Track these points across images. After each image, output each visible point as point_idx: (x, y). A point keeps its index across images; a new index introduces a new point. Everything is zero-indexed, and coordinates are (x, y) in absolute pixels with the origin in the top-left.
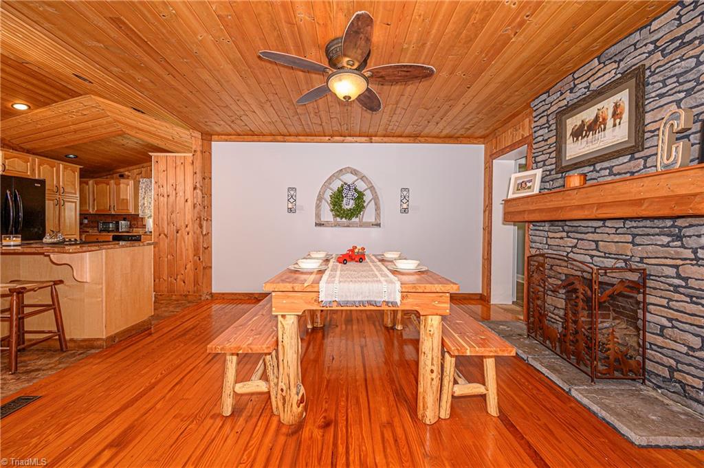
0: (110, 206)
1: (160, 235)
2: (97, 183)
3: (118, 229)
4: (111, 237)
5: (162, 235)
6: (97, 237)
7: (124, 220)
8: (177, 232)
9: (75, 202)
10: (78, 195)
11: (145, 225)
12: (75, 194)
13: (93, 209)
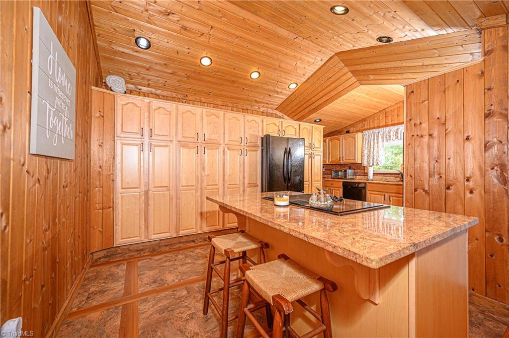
0: (340, 158)
1: (416, 190)
2: (331, 140)
3: (346, 176)
4: (342, 183)
5: (420, 191)
6: (332, 182)
7: (350, 168)
8: (448, 188)
9: (320, 155)
10: (322, 149)
11: (367, 173)
12: (320, 148)
13: (329, 160)
